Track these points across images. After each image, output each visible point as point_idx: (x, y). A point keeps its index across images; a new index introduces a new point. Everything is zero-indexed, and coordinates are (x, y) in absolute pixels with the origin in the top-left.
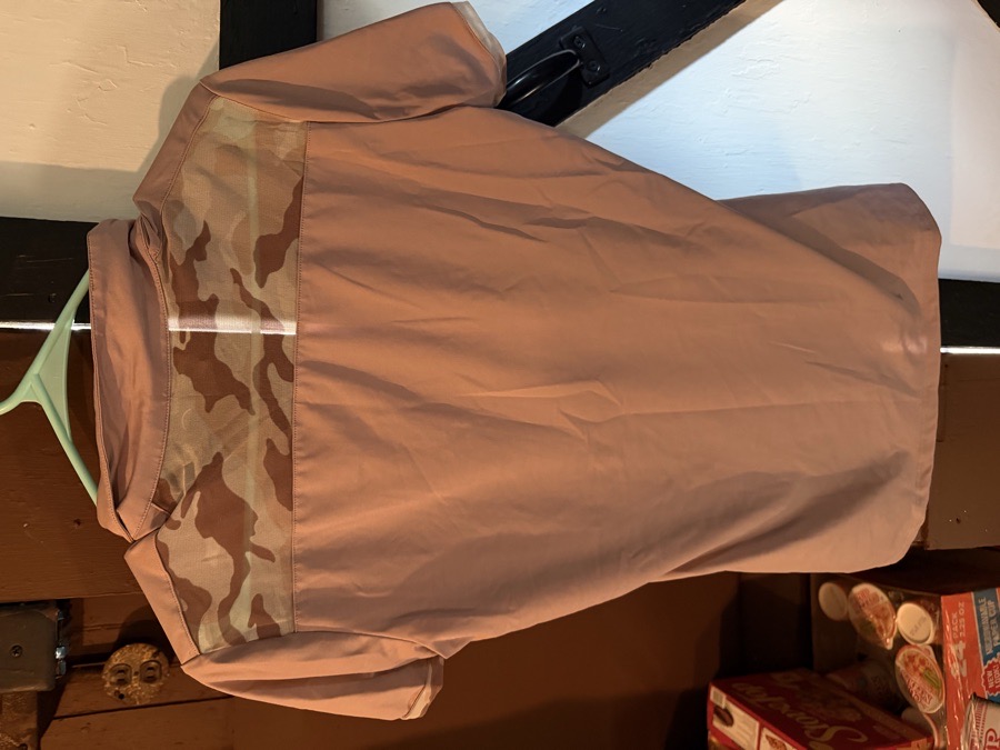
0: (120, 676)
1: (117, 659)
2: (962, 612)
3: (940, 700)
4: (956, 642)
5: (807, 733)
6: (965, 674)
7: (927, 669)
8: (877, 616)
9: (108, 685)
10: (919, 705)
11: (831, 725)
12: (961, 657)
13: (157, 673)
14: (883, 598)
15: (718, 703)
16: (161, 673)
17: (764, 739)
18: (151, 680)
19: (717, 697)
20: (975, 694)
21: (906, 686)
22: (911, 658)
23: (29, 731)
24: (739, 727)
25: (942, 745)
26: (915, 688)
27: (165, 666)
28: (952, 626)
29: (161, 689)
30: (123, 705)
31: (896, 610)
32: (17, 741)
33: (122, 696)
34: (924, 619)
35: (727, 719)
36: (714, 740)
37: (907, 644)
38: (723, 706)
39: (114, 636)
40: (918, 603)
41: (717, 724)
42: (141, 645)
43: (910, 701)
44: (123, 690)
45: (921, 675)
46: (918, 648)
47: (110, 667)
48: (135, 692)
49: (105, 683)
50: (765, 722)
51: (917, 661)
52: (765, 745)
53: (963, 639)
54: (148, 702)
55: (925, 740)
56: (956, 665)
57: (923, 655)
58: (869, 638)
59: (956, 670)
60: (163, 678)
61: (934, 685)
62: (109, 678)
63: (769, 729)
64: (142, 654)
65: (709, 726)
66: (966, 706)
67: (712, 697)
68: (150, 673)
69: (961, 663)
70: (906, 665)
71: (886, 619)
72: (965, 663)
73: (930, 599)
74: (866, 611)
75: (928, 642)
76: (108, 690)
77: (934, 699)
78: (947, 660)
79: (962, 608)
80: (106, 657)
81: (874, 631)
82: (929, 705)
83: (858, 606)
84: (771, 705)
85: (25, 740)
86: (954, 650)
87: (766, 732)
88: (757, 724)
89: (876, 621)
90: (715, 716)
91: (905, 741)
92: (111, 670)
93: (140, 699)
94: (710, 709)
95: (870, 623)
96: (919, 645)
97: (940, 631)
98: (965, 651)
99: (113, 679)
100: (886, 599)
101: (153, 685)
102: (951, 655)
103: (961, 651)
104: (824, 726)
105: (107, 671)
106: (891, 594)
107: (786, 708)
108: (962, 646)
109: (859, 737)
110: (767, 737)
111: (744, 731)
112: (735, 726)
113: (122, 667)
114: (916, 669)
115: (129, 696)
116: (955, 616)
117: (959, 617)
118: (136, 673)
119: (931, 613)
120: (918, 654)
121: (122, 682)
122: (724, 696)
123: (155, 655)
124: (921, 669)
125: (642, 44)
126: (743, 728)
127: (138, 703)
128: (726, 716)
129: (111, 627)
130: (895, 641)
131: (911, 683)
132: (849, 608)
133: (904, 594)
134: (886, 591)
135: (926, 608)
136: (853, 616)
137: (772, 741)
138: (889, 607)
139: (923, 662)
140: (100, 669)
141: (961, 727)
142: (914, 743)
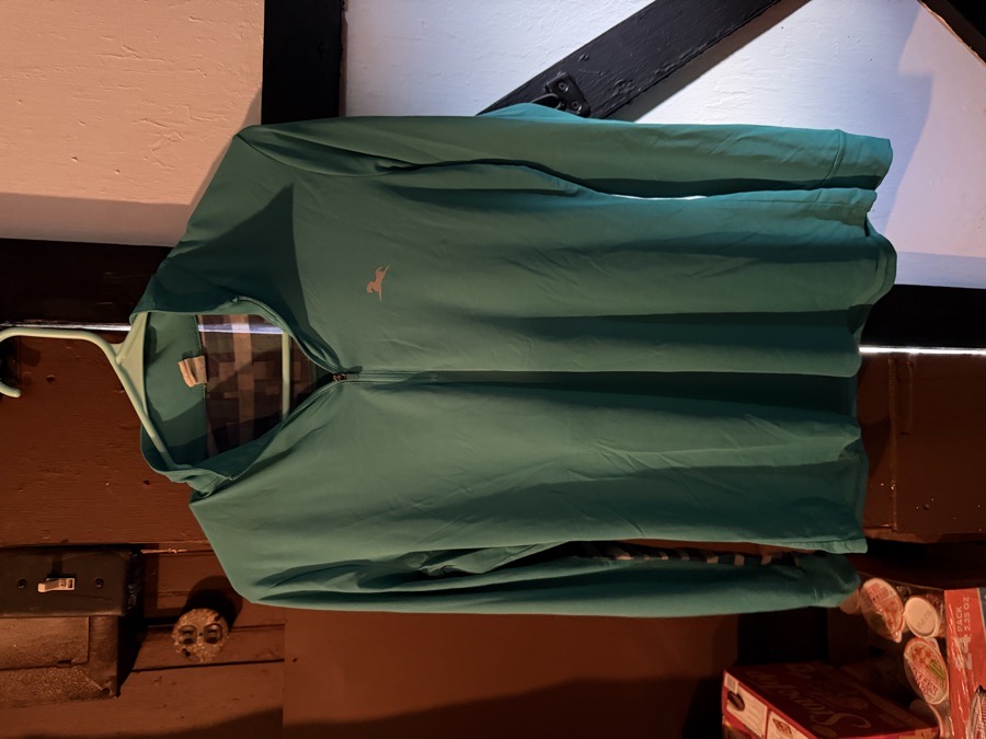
0: (187, 636)
1: (185, 621)
2: (967, 606)
3: (944, 692)
4: (960, 635)
5: (812, 717)
6: (970, 667)
7: (932, 661)
8: (887, 610)
9: (177, 643)
10: (926, 697)
11: (837, 712)
12: (966, 651)
13: (218, 635)
14: (892, 592)
15: (731, 689)
16: (222, 636)
17: (771, 722)
18: (212, 641)
19: (731, 683)
20: (981, 688)
21: (913, 678)
22: (918, 651)
23: (112, 678)
24: (750, 711)
25: (948, 735)
26: (922, 680)
27: (225, 630)
28: (956, 620)
29: (222, 649)
30: (190, 663)
31: (904, 604)
32: (101, 685)
33: (188, 654)
34: (929, 613)
35: (739, 703)
36: (727, 724)
37: (914, 636)
38: (736, 692)
39: (182, 602)
40: (925, 598)
41: (730, 708)
42: (205, 610)
43: (918, 692)
44: (189, 648)
45: (927, 667)
46: (924, 641)
47: (179, 627)
48: (199, 651)
49: (174, 641)
50: (772, 707)
51: (923, 654)
52: (772, 728)
53: (968, 633)
54: (209, 661)
55: (930, 729)
56: (960, 658)
57: (929, 647)
58: (879, 631)
59: (960, 662)
60: (223, 639)
61: (939, 677)
62: (177, 638)
63: (777, 714)
64: (205, 618)
65: (723, 712)
66: (971, 699)
67: (726, 683)
68: (212, 635)
69: (965, 655)
70: (914, 657)
71: (894, 612)
72: (970, 656)
73: (934, 593)
74: (877, 605)
75: (933, 635)
76: (177, 648)
77: (940, 691)
78: (951, 652)
79: (965, 602)
80: (175, 619)
81: (884, 624)
82: (935, 696)
83: (869, 600)
84: (781, 692)
85: (108, 685)
86: (958, 643)
87: (773, 715)
88: (766, 708)
89: (885, 615)
90: (728, 701)
91: (908, 729)
92: (179, 631)
93: (203, 657)
94: (724, 695)
95: (880, 617)
96: (925, 638)
97: (944, 625)
98: (970, 645)
99: (182, 638)
100: (895, 593)
101: (215, 646)
102: (955, 648)
103: (966, 645)
104: (831, 712)
105: (176, 631)
106: (900, 589)
107: (795, 694)
108: (966, 640)
109: (864, 723)
110: (774, 720)
111: (753, 714)
112: (746, 710)
113: (189, 629)
114: (922, 661)
115: (195, 654)
116: (959, 610)
117: (964, 611)
118: (201, 634)
119: (936, 606)
120: (924, 647)
121: (189, 642)
122: (737, 682)
123: (216, 619)
124: (927, 661)
125: (620, 84)
126: (753, 713)
127: (202, 661)
128: (738, 701)
129: (180, 594)
130: (903, 634)
131: (918, 675)
132: (861, 602)
133: (911, 588)
134: (894, 586)
135: (931, 602)
136: (865, 611)
137: (779, 725)
138: (897, 601)
139: (928, 654)
140: (170, 630)
141: (966, 718)
142: (918, 732)
